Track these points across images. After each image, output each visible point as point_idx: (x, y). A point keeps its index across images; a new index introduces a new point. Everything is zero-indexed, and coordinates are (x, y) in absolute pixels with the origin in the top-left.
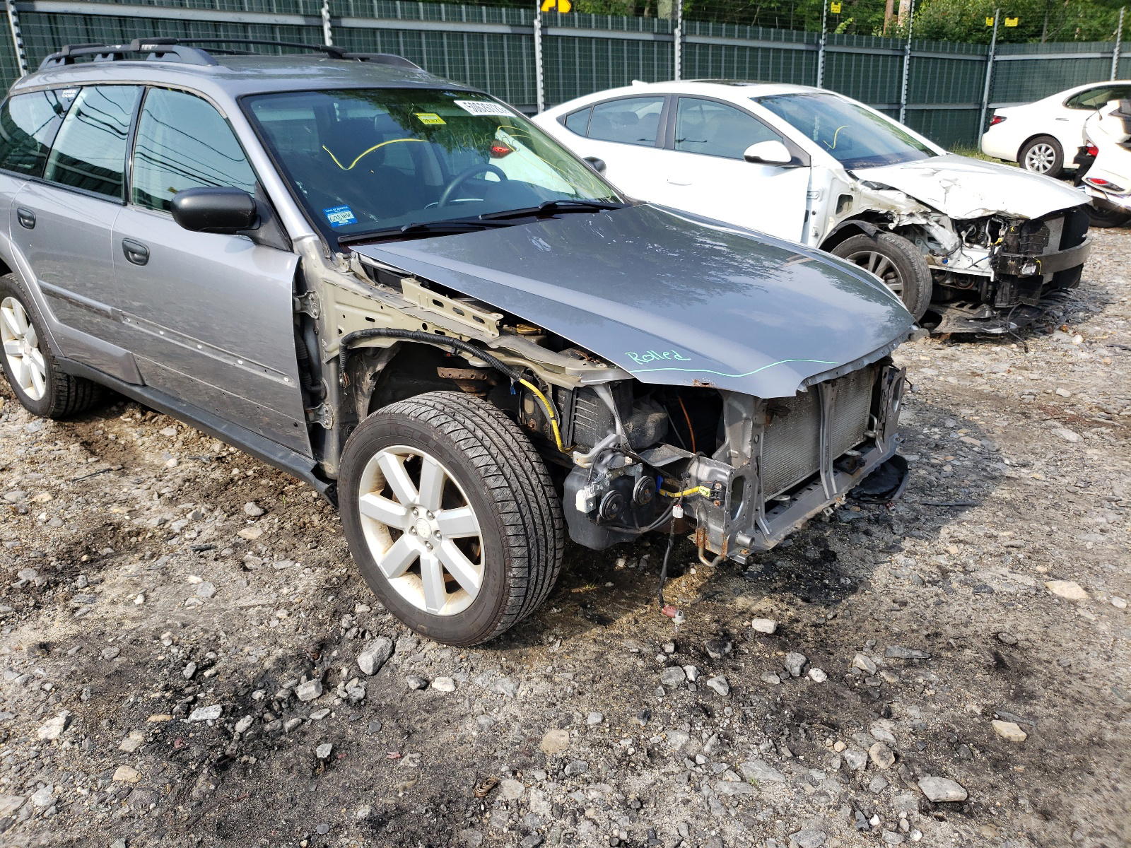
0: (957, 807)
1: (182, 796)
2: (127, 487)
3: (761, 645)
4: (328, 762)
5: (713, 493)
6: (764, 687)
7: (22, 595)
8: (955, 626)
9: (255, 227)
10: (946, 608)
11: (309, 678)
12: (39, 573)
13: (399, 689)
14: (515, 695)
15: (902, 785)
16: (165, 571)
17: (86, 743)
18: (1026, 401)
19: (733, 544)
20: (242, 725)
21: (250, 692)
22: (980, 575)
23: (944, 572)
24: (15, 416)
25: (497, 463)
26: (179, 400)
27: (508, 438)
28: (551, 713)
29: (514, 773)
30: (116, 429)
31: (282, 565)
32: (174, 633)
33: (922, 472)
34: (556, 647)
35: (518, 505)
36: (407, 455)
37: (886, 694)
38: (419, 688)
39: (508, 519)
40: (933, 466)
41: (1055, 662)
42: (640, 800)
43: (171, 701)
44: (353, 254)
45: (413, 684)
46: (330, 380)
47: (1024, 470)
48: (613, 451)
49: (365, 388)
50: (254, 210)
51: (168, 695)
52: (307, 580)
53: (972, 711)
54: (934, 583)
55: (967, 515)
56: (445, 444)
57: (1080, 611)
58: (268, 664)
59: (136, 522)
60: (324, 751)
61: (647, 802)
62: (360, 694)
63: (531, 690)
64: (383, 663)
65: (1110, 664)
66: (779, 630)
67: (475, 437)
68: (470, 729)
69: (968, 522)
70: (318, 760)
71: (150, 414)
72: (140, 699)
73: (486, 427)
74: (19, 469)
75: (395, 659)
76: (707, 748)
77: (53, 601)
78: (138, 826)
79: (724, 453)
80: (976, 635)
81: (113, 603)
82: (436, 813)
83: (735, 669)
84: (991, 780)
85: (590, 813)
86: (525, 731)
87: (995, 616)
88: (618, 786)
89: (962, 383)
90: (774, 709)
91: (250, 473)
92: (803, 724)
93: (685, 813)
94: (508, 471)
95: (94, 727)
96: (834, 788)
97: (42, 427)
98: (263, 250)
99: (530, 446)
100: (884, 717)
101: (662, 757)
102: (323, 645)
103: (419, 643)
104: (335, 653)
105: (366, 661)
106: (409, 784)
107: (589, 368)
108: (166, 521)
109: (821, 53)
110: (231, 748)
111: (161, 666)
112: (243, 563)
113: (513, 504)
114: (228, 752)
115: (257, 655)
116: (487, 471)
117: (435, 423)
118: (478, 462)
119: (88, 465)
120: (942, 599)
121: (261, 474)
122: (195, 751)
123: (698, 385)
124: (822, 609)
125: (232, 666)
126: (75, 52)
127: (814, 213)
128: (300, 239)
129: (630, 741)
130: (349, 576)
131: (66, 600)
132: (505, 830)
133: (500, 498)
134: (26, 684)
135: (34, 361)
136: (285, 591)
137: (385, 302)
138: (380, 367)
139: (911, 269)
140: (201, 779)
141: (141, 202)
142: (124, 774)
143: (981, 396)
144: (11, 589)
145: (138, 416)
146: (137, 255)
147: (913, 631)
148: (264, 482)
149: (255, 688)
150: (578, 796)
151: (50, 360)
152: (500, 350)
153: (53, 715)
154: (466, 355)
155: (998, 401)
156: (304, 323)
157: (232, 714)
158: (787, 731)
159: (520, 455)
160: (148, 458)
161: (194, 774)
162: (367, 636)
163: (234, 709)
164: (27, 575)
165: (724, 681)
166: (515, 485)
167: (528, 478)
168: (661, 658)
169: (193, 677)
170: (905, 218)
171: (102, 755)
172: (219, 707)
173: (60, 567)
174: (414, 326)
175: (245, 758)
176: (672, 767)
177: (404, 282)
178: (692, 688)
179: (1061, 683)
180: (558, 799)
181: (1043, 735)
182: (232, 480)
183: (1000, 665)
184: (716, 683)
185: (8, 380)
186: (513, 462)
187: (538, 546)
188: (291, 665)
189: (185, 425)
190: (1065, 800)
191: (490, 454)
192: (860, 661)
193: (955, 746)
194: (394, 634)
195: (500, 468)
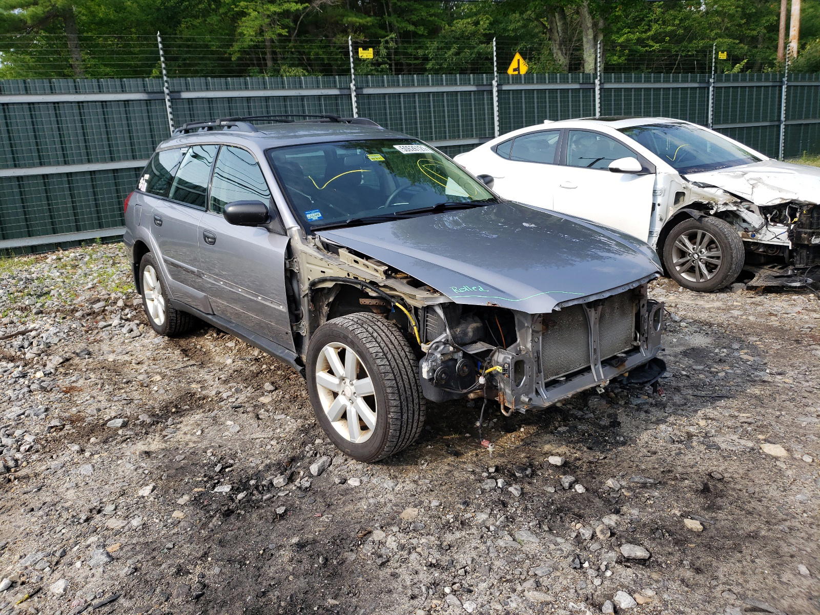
0: (642, 562)
1: (204, 526)
2: (203, 374)
3: (550, 471)
4: (282, 516)
5: (504, 370)
6: (544, 493)
7: (139, 427)
8: (683, 467)
9: (268, 222)
10: (682, 456)
11: (282, 474)
12: (149, 416)
13: (329, 483)
14: (393, 490)
15: (611, 548)
16: (215, 419)
17: (161, 499)
18: (803, 332)
19: (517, 401)
20: (241, 496)
21: (248, 481)
22: (716, 439)
23: (690, 436)
24: (148, 335)
25: (383, 352)
26: (231, 322)
27: (393, 338)
28: (412, 499)
29: (382, 528)
30: (201, 343)
31: (279, 417)
32: (214, 450)
33: (701, 376)
34: (424, 467)
35: (394, 376)
36: (338, 348)
37: (620, 501)
38: (340, 483)
39: (388, 383)
40: (711, 373)
41: (744, 491)
42: (450, 546)
43: (207, 482)
44: (317, 236)
45: (337, 481)
46: (305, 307)
47: (779, 377)
48: (445, 344)
49: (324, 312)
50: (267, 213)
51: (205, 479)
52: (292, 425)
53: (674, 514)
54: (681, 442)
55: (722, 403)
56: (356, 341)
57: (778, 463)
58: (260, 468)
59: (204, 392)
60: (281, 510)
61: (454, 547)
62: (307, 485)
63: (404, 487)
64: (324, 470)
65: (784, 493)
66: (565, 464)
67: (372, 336)
68: (363, 505)
69: (720, 407)
70: (277, 514)
71: (222, 334)
72: (191, 481)
73: (380, 332)
74: (147, 363)
75: (331, 468)
76: (498, 523)
77: (155, 431)
78: (181, 538)
79: (516, 348)
80: (697, 473)
81: (185, 433)
82: (333, 543)
83: (529, 483)
84: (670, 550)
85: (418, 550)
86: (394, 508)
87: (715, 463)
88: (439, 538)
89: (758, 320)
90: (546, 505)
91: (272, 367)
92: (561, 514)
93: (474, 554)
94: (390, 356)
95: (167, 492)
96: (567, 547)
97: (161, 340)
98: (272, 235)
99: (406, 343)
100: (614, 513)
101: (469, 525)
102: (293, 460)
103: (346, 460)
104: (299, 464)
105: (314, 469)
106: (322, 529)
107: (429, 295)
108: (220, 393)
109: (711, 89)
110: (232, 506)
111: (205, 465)
112: (258, 415)
113: (391, 375)
114: (231, 507)
115: (256, 462)
116: (376, 355)
117: (351, 328)
118: (372, 350)
119: (183, 362)
120: (683, 451)
121: (278, 368)
122: (214, 506)
123: (490, 305)
124: (599, 453)
125: (241, 467)
126: (189, 127)
127: (659, 205)
128: (290, 228)
129: (452, 516)
130: (315, 424)
131: (161, 431)
132: (369, 554)
133: (383, 371)
134: (136, 470)
135: (160, 303)
136: (278, 431)
137: (330, 261)
138: (331, 300)
139: (726, 241)
140: (215, 519)
141: (214, 210)
142: (178, 514)
143: (770, 329)
144: (135, 424)
145: (215, 335)
146: (210, 239)
147: (654, 468)
148: (279, 372)
149: (252, 479)
150: (414, 541)
151: (167, 301)
152: (385, 286)
153: (147, 485)
154: (368, 290)
155: (780, 332)
156: (291, 275)
157: (235, 490)
158: (549, 517)
159: (399, 348)
160: (217, 359)
161: (212, 517)
162: (318, 456)
163: (238, 488)
164: (144, 417)
165: (519, 488)
166: (393, 364)
167: (402, 361)
168: (485, 474)
169: (220, 472)
170: (721, 206)
171: (168, 505)
172: (230, 487)
173: (160, 414)
174: (343, 275)
175: (239, 511)
176: (474, 531)
177: (340, 250)
178: (499, 491)
179: (744, 503)
180: (403, 541)
181: (717, 529)
182: (261, 371)
183: (706, 490)
184: (514, 490)
185: (146, 314)
186: (394, 351)
187: (407, 400)
188: (273, 469)
189: (240, 340)
190: (714, 564)
191: (380, 346)
192: (610, 482)
193: (653, 531)
194: (333, 455)
195: (385, 354)
